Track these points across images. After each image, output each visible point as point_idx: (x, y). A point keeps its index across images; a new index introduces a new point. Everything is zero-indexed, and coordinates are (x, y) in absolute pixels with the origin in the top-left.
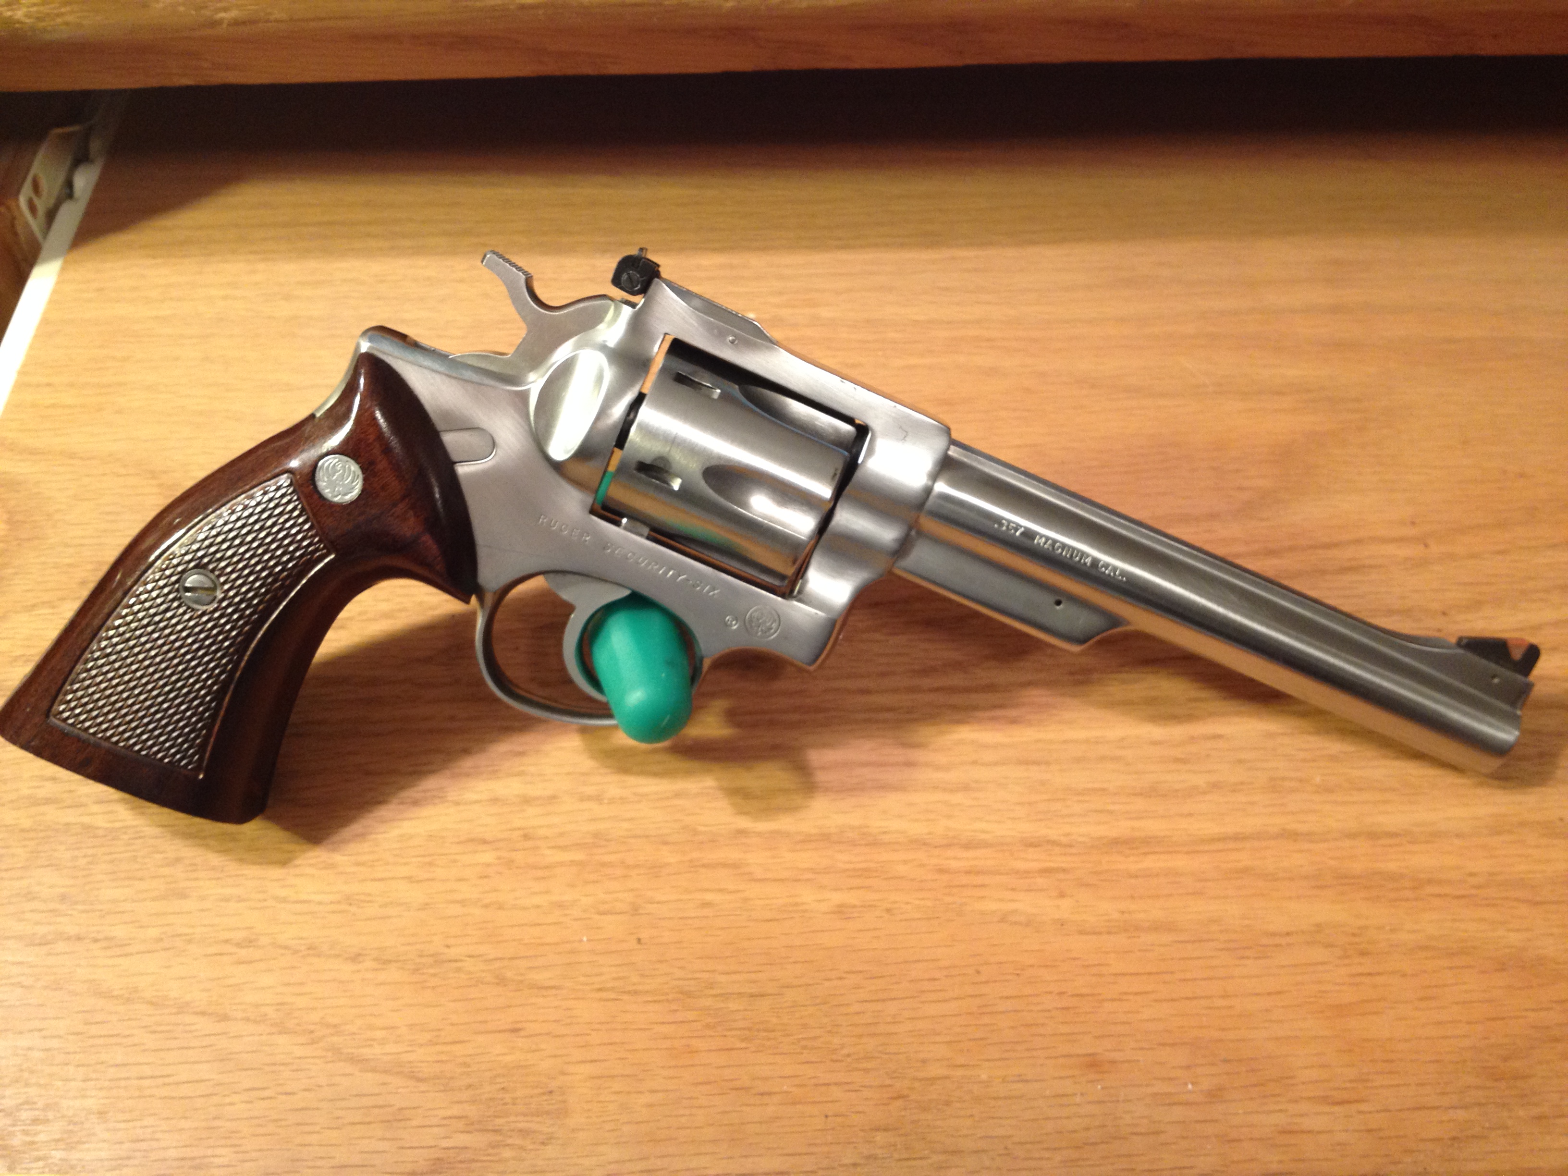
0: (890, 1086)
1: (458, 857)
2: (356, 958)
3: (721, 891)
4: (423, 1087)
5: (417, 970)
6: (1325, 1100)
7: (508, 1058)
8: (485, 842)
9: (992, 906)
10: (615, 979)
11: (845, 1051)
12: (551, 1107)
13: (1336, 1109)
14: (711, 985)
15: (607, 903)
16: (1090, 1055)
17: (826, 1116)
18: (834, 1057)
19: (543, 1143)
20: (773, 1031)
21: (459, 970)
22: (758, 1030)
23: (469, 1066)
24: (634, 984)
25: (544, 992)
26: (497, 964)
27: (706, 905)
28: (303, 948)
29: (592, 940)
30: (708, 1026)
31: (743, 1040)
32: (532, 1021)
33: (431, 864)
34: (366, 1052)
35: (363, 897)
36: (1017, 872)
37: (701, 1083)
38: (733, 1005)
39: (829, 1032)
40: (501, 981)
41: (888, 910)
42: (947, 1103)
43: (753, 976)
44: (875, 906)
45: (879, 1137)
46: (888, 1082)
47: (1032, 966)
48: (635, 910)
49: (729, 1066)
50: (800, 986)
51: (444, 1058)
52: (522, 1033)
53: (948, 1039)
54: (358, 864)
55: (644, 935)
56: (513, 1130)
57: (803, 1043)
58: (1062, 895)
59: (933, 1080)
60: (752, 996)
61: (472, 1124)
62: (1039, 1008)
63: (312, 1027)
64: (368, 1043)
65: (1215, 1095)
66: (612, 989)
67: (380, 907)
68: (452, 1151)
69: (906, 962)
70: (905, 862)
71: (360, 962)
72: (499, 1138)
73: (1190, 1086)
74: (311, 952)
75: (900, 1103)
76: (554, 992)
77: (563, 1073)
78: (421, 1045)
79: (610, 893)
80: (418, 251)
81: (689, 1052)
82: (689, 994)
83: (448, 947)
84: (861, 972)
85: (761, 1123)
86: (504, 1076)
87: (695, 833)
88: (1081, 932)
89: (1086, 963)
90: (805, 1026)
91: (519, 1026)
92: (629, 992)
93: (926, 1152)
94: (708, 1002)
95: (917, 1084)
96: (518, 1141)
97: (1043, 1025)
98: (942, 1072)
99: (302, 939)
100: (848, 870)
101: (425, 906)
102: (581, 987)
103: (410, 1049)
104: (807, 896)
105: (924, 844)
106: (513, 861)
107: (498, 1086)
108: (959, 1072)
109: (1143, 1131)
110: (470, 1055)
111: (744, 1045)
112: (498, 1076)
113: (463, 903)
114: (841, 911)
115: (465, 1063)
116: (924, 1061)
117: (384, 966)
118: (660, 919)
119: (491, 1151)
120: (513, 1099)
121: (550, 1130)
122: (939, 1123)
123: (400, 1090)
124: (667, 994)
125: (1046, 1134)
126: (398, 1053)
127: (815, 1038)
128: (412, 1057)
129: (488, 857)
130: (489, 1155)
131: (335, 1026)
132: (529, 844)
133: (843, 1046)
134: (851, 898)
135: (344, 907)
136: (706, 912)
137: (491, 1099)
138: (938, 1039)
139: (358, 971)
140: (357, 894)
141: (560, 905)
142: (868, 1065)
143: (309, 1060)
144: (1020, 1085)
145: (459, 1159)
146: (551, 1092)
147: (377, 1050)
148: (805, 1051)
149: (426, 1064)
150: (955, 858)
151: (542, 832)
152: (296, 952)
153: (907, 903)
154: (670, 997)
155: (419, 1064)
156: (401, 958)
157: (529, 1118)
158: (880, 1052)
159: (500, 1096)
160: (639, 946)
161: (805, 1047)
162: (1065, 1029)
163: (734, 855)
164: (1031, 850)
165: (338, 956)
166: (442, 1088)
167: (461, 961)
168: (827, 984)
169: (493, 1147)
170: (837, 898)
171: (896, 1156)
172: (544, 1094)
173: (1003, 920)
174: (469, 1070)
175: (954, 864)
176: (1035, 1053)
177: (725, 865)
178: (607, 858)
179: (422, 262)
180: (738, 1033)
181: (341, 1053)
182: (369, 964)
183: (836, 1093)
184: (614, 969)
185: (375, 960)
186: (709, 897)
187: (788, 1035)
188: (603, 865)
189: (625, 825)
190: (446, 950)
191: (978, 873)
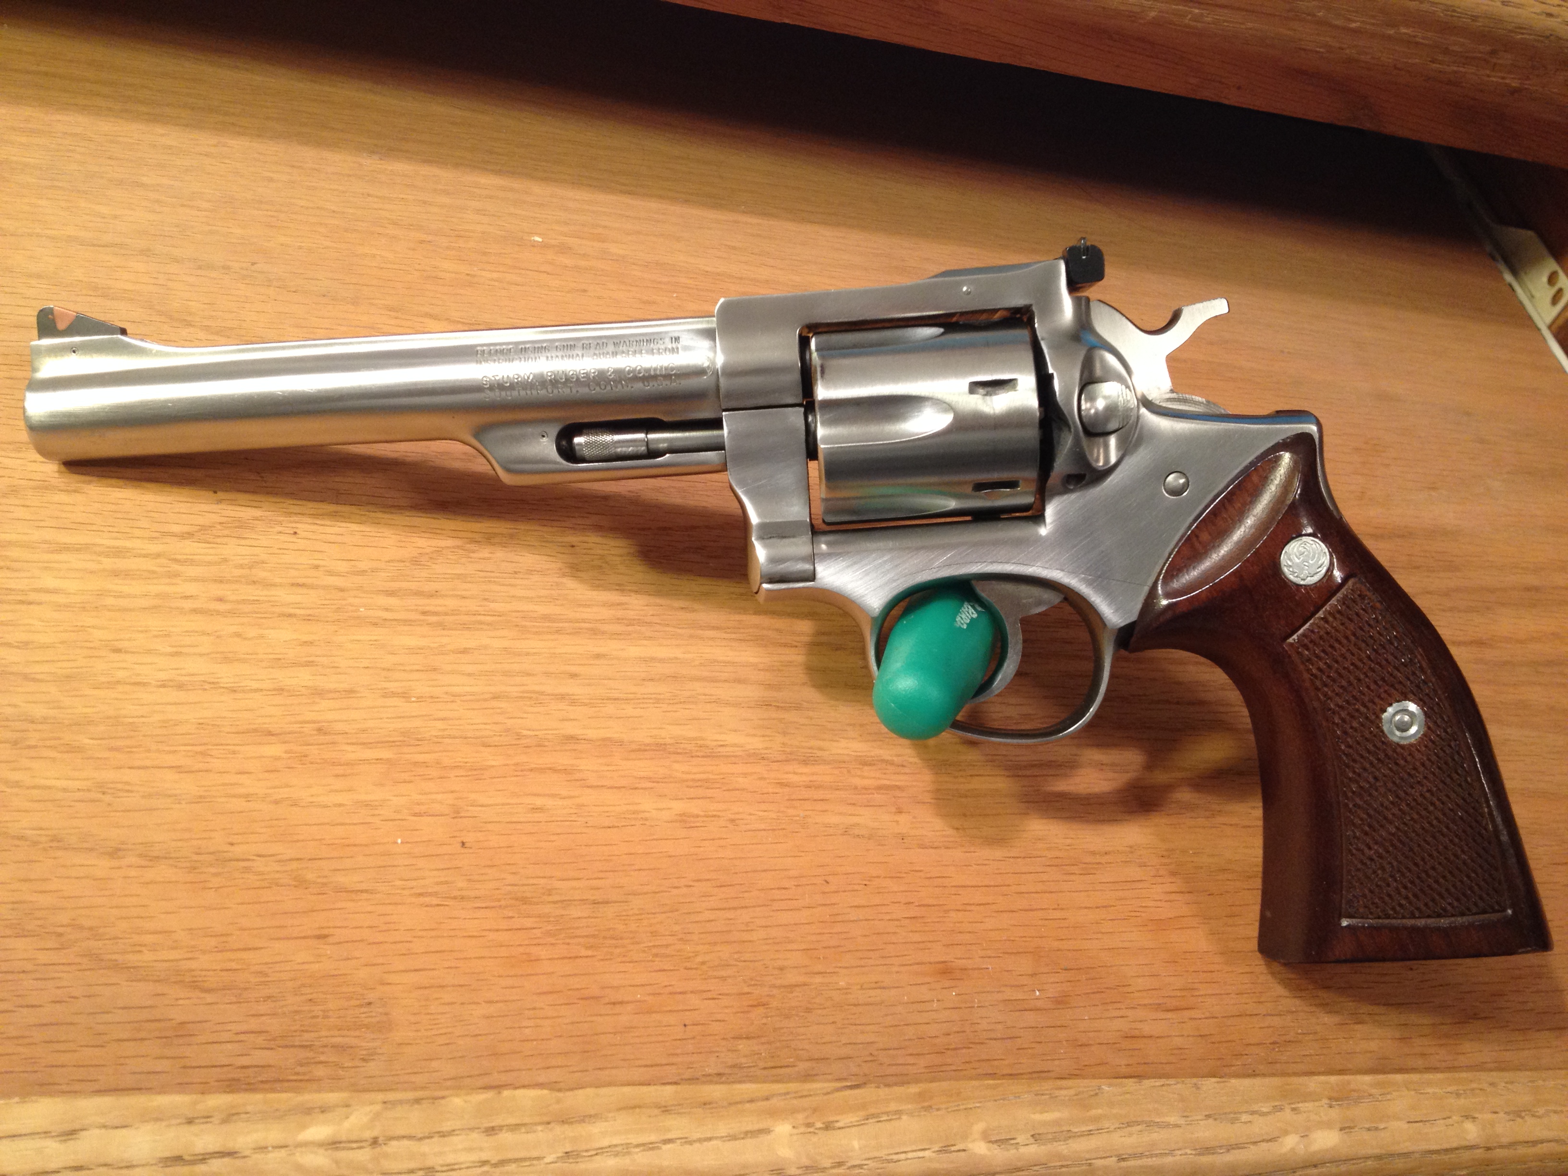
0: (748, 993)
1: (237, 748)
2: (115, 853)
3: (554, 796)
4: (209, 998)
5: (195, 868)
6: (1158, 1007)
7: (316, 967)
8: (270, 734)
9: (834, 819)
10: (437, 883)
11: (699, 959)
12: (370, 1020)
13: (1169, 1015)
14: (549, 892)
15: (422, 804)
16: (943, 962)
17: (685, 1025)
18: (688, 965)
19: (363, 1060)
20: (621, 938)
21: (247, 870)
22: (605, 938)
23: (266, 975)
24: (461, 889)
25: (353, 896)
26: (295, 865)
27: (535, 809)
28: (44, 839)
29: (407, 842)
30: (549, 933)
31: (587, 948)
32: (339, 927)
33: (204, 754)
34: (132, 959)
35: (120, 786)
36: (856, 788)
37: (544, 993)
38: (575, 912)
39: (681, 939)
40: (301, 883)
41: (732, 821)
42: (809, 1010)
43: (594, 883)
44: (719, 817)
45: (742, 1045)
46: (746, 990)
47: (878, 877)
48: (457, 813)
49: (575, 975)
50: (646, 893)
51: (234, 965)
52: (331, 940)
53: (804, 946)
54: (111, 749)
55: (469, 838)
56: (325, 1046)
57: (654, 951)
58: (900, 812)
59: (792, 987)
60: (595, 903)
61: (274, 1039)
62: (888, 917)
63: (60, 930)
64: (138, 948)
65: (1061, 1001)
66: (435, 894)
67: (143, 797)
68: (251, 1070)
69: (755, 871)
70: (745, 775)
71: (119, 858)
72: (311, 1054)
73: (1038, 993)
74: (55, 844)
75: (761, 1010)
76: (365, 896)
77: (383, 984)
78: (204, 952)
79: (425, 794)
80: (154, 119)
81: (528, 961)
82: (525, 900)
83: (232, 844)
84: (708, 880)
85: (615, 1033)
86: (310, 986)
87: (519, 736)
88: (923, 847)
89: (929, 875)
90: (654, 934)
91: (325, 932)
92: (455, 898)
93: (792, 1060)
94: (547, 909)
95: (775, 991)
96: (333, 1058)
97: (895, 933)
98: (802, 979)
99: (41, 829)
100: (687, 781)
101: (199, 799)
102: (399, 891)
103: (189, 955)
104: (647, 804)
105: (763, 758)
106: (306, 756)
107: (304, 998)
108: (818, 979)
109: (999, 1036)
110: (266, 964)
111: (590, 953)
112: (303, 985)
113: (247, 797)
114: (683, 819)
115: (261, 972)
116: (781, 969)
117: (150, 864)
118: (486, 823)
119: (299, 1069)
120: (324, 1011)
121: (371, 1045)
122: (802, 1030)
123: (181, 1002)
124: (499, 900)
125: (910, 1040)
126: (177, 960)
127: (667, 946)
128: (193, 965)
129: (274, 750)
130: (298, 1074)
131: (91, 929)
132: (322, 738)
133: (697, 954)
134: (694, 808)
135: (94, 795)
136: (537, 816)
137: (296, 1012)
138: (794, 946)
139: (119, 868)
140: (112, 783)
141: (367, 805)
142: (723, 973)
143: (57, 967)
144: (878, 991)
145: (259, 1079)
146: (370, 1004)
147: (148, 956)
148: (657, 959)
149: (211, 973)
150: (795, 773)
151: (340, 727)
152: (35, 843)
153: (750, 814)
154: (503, 903)
155: (204, 973)
156: (172, 855)
157: (345, 1033)
158: (736, 960)
159: (306, 1008)
160: (463, 850)
161: (656, 955)
162: (917, 937)
163: (564, 760)
164: (866, 768)
165: (91, 850)
166: (234, 999)
167: (249, 860)
168: (675, 891)
169: (301, 1065)
170: (678, 807)
171: (762, 1064)
172: (361, 1006)
173: (845, 833)
174: (267, 979)
175: (795, 779)
176: (888, 961)
177: (554, 770)
178: (421, 758)
179: (159, 129)
180: (581, 940)
181: (102, 960)
182: (132, 860)
183: (694, 1001)
184: (435, 872)
185: (140, 856)
186: (539, 802)
187: (638, 943)
188: (416, 764)
189: (440, 725)
190: (232, 848)
191: (818, 787)
